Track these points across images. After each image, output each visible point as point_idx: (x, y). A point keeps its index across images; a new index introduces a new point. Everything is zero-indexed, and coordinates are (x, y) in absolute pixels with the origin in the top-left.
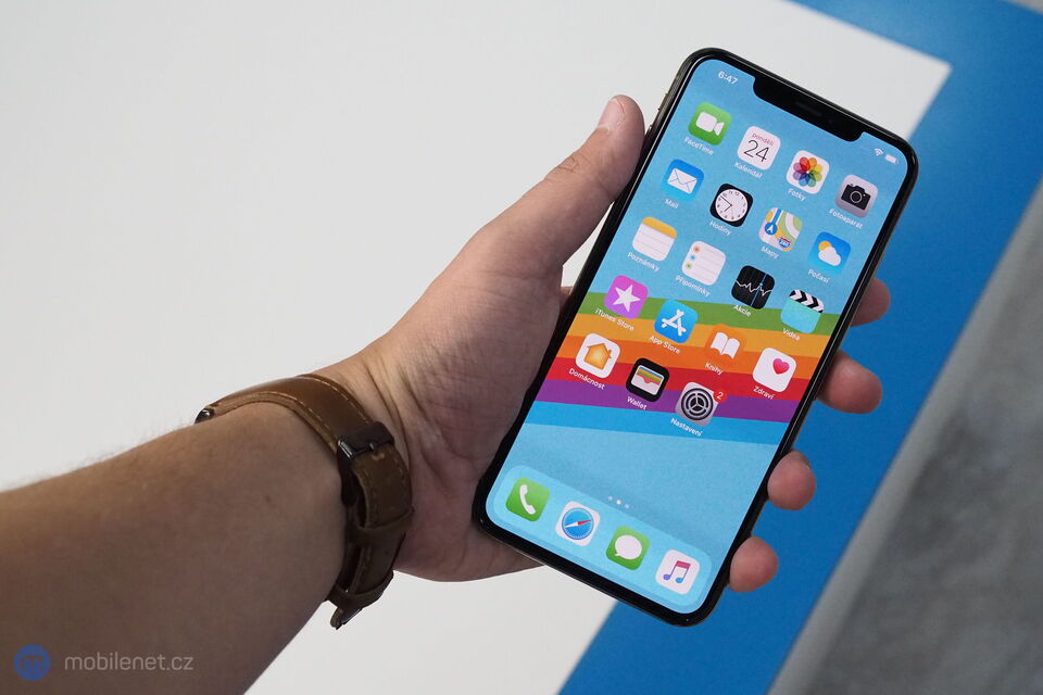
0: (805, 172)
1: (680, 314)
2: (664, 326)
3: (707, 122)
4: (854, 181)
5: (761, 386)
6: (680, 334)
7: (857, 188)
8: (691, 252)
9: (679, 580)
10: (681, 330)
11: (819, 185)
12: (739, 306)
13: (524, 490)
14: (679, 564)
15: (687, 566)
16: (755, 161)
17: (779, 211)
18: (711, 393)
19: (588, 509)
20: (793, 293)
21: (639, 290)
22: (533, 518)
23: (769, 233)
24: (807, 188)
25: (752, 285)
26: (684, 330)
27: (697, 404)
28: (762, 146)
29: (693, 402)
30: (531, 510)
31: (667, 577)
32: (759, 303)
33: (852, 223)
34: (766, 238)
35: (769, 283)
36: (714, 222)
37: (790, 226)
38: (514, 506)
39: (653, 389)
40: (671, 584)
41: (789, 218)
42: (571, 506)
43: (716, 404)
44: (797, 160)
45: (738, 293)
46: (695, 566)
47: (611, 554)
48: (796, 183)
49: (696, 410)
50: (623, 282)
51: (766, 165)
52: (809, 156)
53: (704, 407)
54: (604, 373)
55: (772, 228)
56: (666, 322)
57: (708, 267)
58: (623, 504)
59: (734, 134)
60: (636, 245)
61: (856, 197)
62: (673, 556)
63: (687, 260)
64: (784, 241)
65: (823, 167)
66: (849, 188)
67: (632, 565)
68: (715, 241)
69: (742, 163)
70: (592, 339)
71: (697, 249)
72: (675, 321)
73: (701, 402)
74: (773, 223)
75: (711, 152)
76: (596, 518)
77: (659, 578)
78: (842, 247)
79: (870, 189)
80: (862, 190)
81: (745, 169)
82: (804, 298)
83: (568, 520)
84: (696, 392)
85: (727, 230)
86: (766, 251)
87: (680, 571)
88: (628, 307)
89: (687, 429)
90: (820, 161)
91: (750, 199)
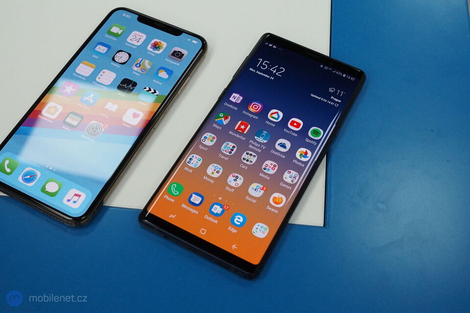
0: (156, 46)
1: (92, 95)
2: (84, 100)
3: (115, 30)
4: (177, 49)
5: (126, 123)
6: (91, 102)
7: (179, 52)
8: (101, 73)
9: (75, 202)
10: (92, 101)
11: (161, 51)
12: (120, 93)
13: (7, 162)
14: (76, 195)
15: (79, 196)
16: (135, 43)
17: (142, 60)
18: (102, 125)
19: (34, 170)
20: (145, 88)
22: (9, 174)
23: (137, 67)
24: (156, 52)
25: (127, 86)
26: (93, 101)
27: (95, 129)
28: (138, 37)
29: (93, 128)
30: (8, 170)
31: (69, 201)
32: (130, 91)
33: (175, 63)
34: (135, 69)
35: (135, 84)
36: (113, 63)
37: (147, 64)
39: (75, 123)
40: (70, 204)
41: (147, 62)
42: (28, 169)
43: (103, 129)
44: (153, 42)
45: (119, 88)
46: (83, 196)
47: (43, 190)
48: (151, 50)
49: (94, 132)
51: (139, 44)
52: (158, 41)
53: (97, 131)
54: (54, 117)
55: (139, 65)
56: (85, 98)
57: (108, 78)
58: (53, 169)
59: (126, 34)
60: (77, 71)
61: (178, 55)
62: (74, 191)
63: (99, 76)
64: (144, 70)
65: (164, 45)
66: (175, 52)
67: (52, 195)
69: (129, 43)
70: (51, 104)
71: (104, 72)
72: (90, 98)
73: (96, 128)
74: (140, 63)
75: (115, 40)
76: (39, 174)
77: (65, 201)
78: (169, 72)
79: (184, 51)
80: (181, 53)
81: (130, 45)
82: (150, 90)
83: (26, 175)
84: (95, 125)
85: (119, 66)
86: (135, 73)
87: (76, 198)
88: (69, 93)
89: (88, 139)
90: (163, 42)
91: (130, 55)
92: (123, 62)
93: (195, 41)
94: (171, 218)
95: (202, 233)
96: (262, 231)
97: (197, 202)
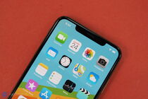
0: (88, 54)
1: (47, 92)
3: (61, 37)
4: (102, 57)
8: (52, 74)
11: (92, 58)
16: (74, 49)
17: (79, 64)
20: (81, 89)
21: (36, 84)
23: (76, 71)
24: (88, 59)
25: (69, 86)
26: (48, 97)
28: (76, 45)
32: (70, 91)
33: (101, 70)
34: (74, 72)
35: (74, 85)
36: (60, 66)
37: (82, 69)
41: (82, 67)
44: (86, 50)
45: (65, 88)
48: (85, 57)
50: (31, 81)
51: (77, 51)
52: (89, 49)
55: (77, 69)
56: (43, 94)
57: (57, 79)
60: (36, 71)
63: (51, 76)
64: (80, 73)
65: (93, 53)
66: (101, 59)
68: (59, 72)
69: (70, 49)
71: (54, 74)
75: (61, 46)
78: (97, 77)
79: (107, 60)
80: (104, 60)
82: (84, 91)
86: (74, 76)
88: (32, 89)
90: (93, 51)
91: (71, 60)
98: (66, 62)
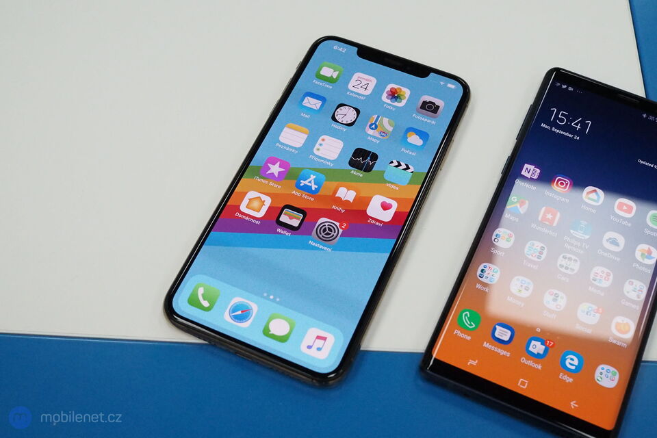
0: (394, 95)
1: (313, 177)
2: (302, 185)
3: (327, 71)
4: (428, 98)
5: (373, 219)
6: (313, 189)
7: (430, 102)
8: (320, 141)
9: (319, 349)
10: (314, 187)
11: (403, 103)
12: (354, 172)
13: (201, 291)
14: (319, 337)
15: (324, 339)
16: (361, 91)
17: (378, 117)
18: (338, 224)
19: (249, 302)
20: (392, 162)
21: (284, 164)
22: (207, 309)
23: (372, 129)
24: (396, 104)
25: (363, 160)
26: (317, 187)
27: (327, 231)
28: (364, 82)
29: (325, 230)
30: (206, 304)
31: (309, 347)
32: (368, 169)
33: (429, 121)
34: (370, 132)
35: (375, 157)
36: (334, 125)
37: (387, 124)
38: (194, 301)
39: (295, 223)
40: (313, 352)
41: (385, 120)
42: (236, 300)
43: (341, 231)
44: (388, 88)
45: (352, 163)
46: (331, 339)
47: (266, 332)
48: (389, 101)
49: (326, 235)
50: (273, 161)
51: (368, 92)
52: (396, 86)
53: (333, 233)
54: (261, 214)
55: (374, 126)
56: (303, 183)
57: (332, 149)
58: (275, 298)
59: (345, 77)
60: (282, 139)
61: (430, 107)
62: (314, 332)
63: (317, 146)
64: (383, 133)
65: (406, 92)
66: (425, 103)
67: (283, 339)
68: (335, 134)
69: (352, 92)
70: (252, 194)
71: (323, 140)
72: (311, 181)
73: (330, 230)
74: (375, 123)
75: (331, 87)
76: (255, 308)
77: (304, 348)
78: (423, 135)
79: (438, 102)
80: (434, 104)
81: (354, 95)
82: (399, 165)
83: (234, 310)
84: (326, 224)
85: (345, 129)
86: (371, 140)
87: (320, 343)
88: (276, 175)
89: (321, 247)
90: (404, 89)
91: (358, 112)
92: (349, 122)
93: (452, 85)
94: (471, 365)
95: (522, 386)
96: (608, 377)
97: (506, 338)
98: (347, 115)
